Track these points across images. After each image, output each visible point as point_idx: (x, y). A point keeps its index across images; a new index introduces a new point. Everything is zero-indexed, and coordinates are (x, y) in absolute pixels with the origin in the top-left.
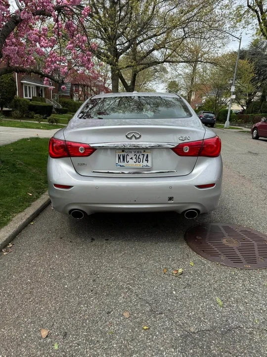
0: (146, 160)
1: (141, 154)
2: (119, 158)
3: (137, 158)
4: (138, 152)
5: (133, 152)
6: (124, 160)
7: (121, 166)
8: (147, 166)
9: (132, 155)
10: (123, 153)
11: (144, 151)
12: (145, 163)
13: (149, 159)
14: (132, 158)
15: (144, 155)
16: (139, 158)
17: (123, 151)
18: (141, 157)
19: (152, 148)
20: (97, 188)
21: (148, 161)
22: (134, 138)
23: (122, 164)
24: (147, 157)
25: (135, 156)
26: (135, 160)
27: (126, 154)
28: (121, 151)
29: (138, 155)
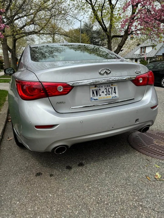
0: (114, 92)
1: (110, 87)
2: (93, 93)
3: (107, 91)
4: (107, 86)
5: (103, 87)
6: (97, 94)
7: (95, 100)
8: (115, 97)
9: (103, 89)
10: (96, 88)
11: (112, 85)
12: (114, 95)
13: (117, 91)
14: (103, 92)
15: (112, 88)
16: (108, 91)
17: (96, 87)
18: (110, 90)
19: (118, 82)
20: (81, 122)
21: (115, 92)
22: (105, 74)
23: (96, 98)
24: (115, 89)
25: (105, 91)
26: (105, 93)
27: (98, 89)
28: (94, 86)
29: (107, 88)
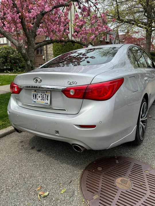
1: (44, 94)
2: (33, 96)
4: (43, 93)
5: (40, 92)
6: (35, 98)
7: (34, 102)
8: (47, 103)
9: (39, 94)
10: (35, 93)
11: (47, 92)
12: (46, 101)
14: (39, 97)
15: (46, 95)
16: (43, 97)
18: (44, 96)
21: (48, 99)
23: (35, 100)
24: (48, 97)
25: (41, 96)
26: (41, 98)
27: (37, 93)
28: (34, 91)
29: (43, 94)
